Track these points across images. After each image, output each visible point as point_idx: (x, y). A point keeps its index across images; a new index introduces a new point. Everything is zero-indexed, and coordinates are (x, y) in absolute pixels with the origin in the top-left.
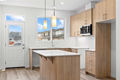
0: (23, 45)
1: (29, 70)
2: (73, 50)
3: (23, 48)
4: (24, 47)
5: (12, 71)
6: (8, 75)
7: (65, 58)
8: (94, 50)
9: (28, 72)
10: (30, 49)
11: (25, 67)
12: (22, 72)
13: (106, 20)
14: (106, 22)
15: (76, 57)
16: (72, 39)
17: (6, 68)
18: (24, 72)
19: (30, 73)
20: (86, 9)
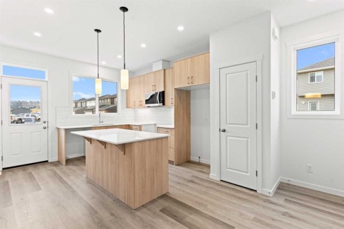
0: (44, 122)
1: (60, 167)
2: (134, 127)
3: (45, 128)
4: (46, 125)
5: (20, 174)
6: (10, 184)
7: (147, 143)
8: (173, 126)
9: (58, 172)
10: (58, 129)
11: (49, 161)
12: (43, 172)
13: (191, 85)
14: (184, 89)
15: (163, 140)
16: (130, 112)
17: (3, 169)
18: (49, 172)
19: (64, 173)
20: (154, 70)
